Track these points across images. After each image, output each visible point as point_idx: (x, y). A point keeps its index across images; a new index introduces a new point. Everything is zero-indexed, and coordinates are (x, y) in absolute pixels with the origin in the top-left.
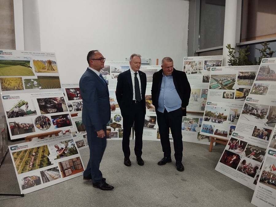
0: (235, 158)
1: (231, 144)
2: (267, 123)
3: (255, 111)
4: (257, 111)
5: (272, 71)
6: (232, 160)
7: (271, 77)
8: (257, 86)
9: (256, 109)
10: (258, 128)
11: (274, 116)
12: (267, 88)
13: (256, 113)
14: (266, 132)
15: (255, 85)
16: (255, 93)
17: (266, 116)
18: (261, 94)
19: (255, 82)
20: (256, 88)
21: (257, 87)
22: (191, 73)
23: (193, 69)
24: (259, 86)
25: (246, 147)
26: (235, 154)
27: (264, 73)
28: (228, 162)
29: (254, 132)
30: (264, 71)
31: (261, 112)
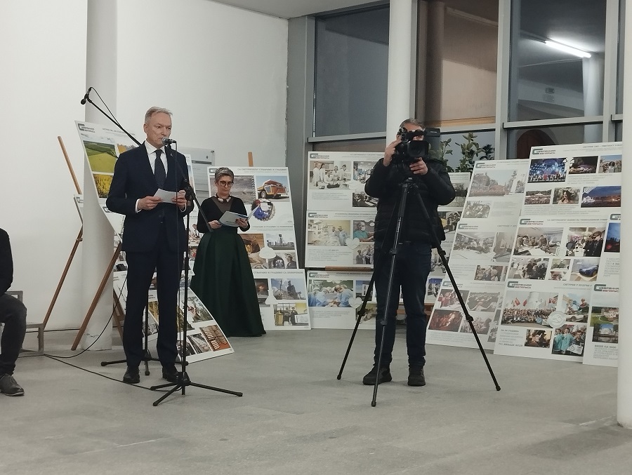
0: (453, 316)
1: (443, 299)
2: (495, 258)
3: (475, 242)
4: (478, 243)
5: (493, 181)
6: (450, 320)
7: (493, 191)
8: (472, 204)
9: (475, 240)
10: (481, 267)
11: (503, 246)
12: (488, 208)
13: (476, 246)
14: (495, 271)
15: (469, 203)
16: (470, 216)
17: (492, 249)
18: (480, 216)
19: (468, 198)
20: (471, 208)
21: (473, 207)
22: (326, 187)
23: (330, 179)
24: (475, 205)
25: (468, 297)
26: (452, 312)
27: (481, 185)
28: (442, 326)
29: (477, 274)
30: (480, 181)
31: (485, 244)
